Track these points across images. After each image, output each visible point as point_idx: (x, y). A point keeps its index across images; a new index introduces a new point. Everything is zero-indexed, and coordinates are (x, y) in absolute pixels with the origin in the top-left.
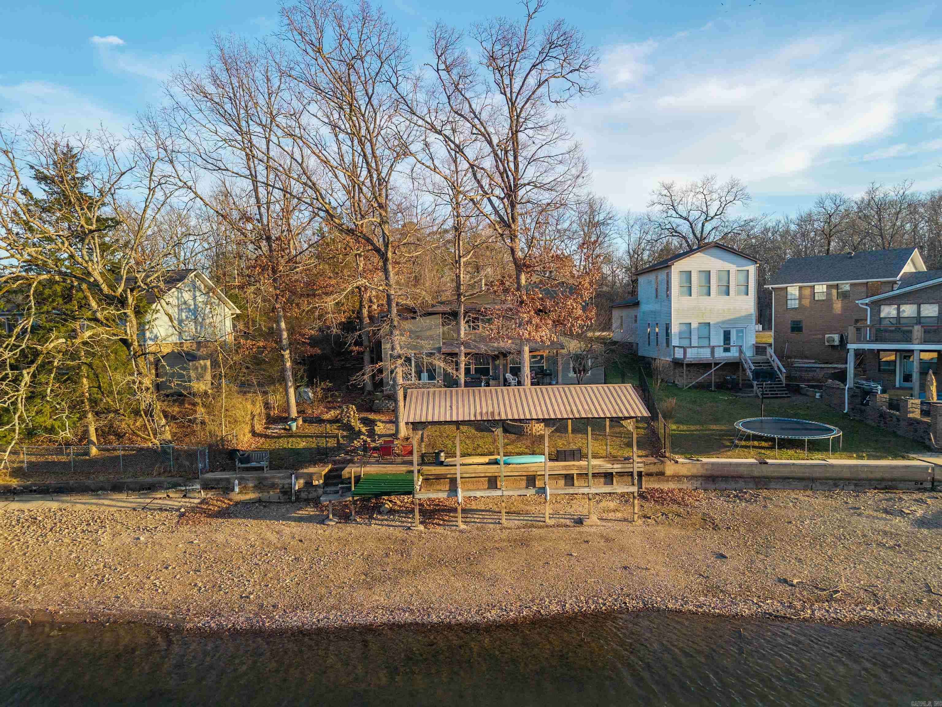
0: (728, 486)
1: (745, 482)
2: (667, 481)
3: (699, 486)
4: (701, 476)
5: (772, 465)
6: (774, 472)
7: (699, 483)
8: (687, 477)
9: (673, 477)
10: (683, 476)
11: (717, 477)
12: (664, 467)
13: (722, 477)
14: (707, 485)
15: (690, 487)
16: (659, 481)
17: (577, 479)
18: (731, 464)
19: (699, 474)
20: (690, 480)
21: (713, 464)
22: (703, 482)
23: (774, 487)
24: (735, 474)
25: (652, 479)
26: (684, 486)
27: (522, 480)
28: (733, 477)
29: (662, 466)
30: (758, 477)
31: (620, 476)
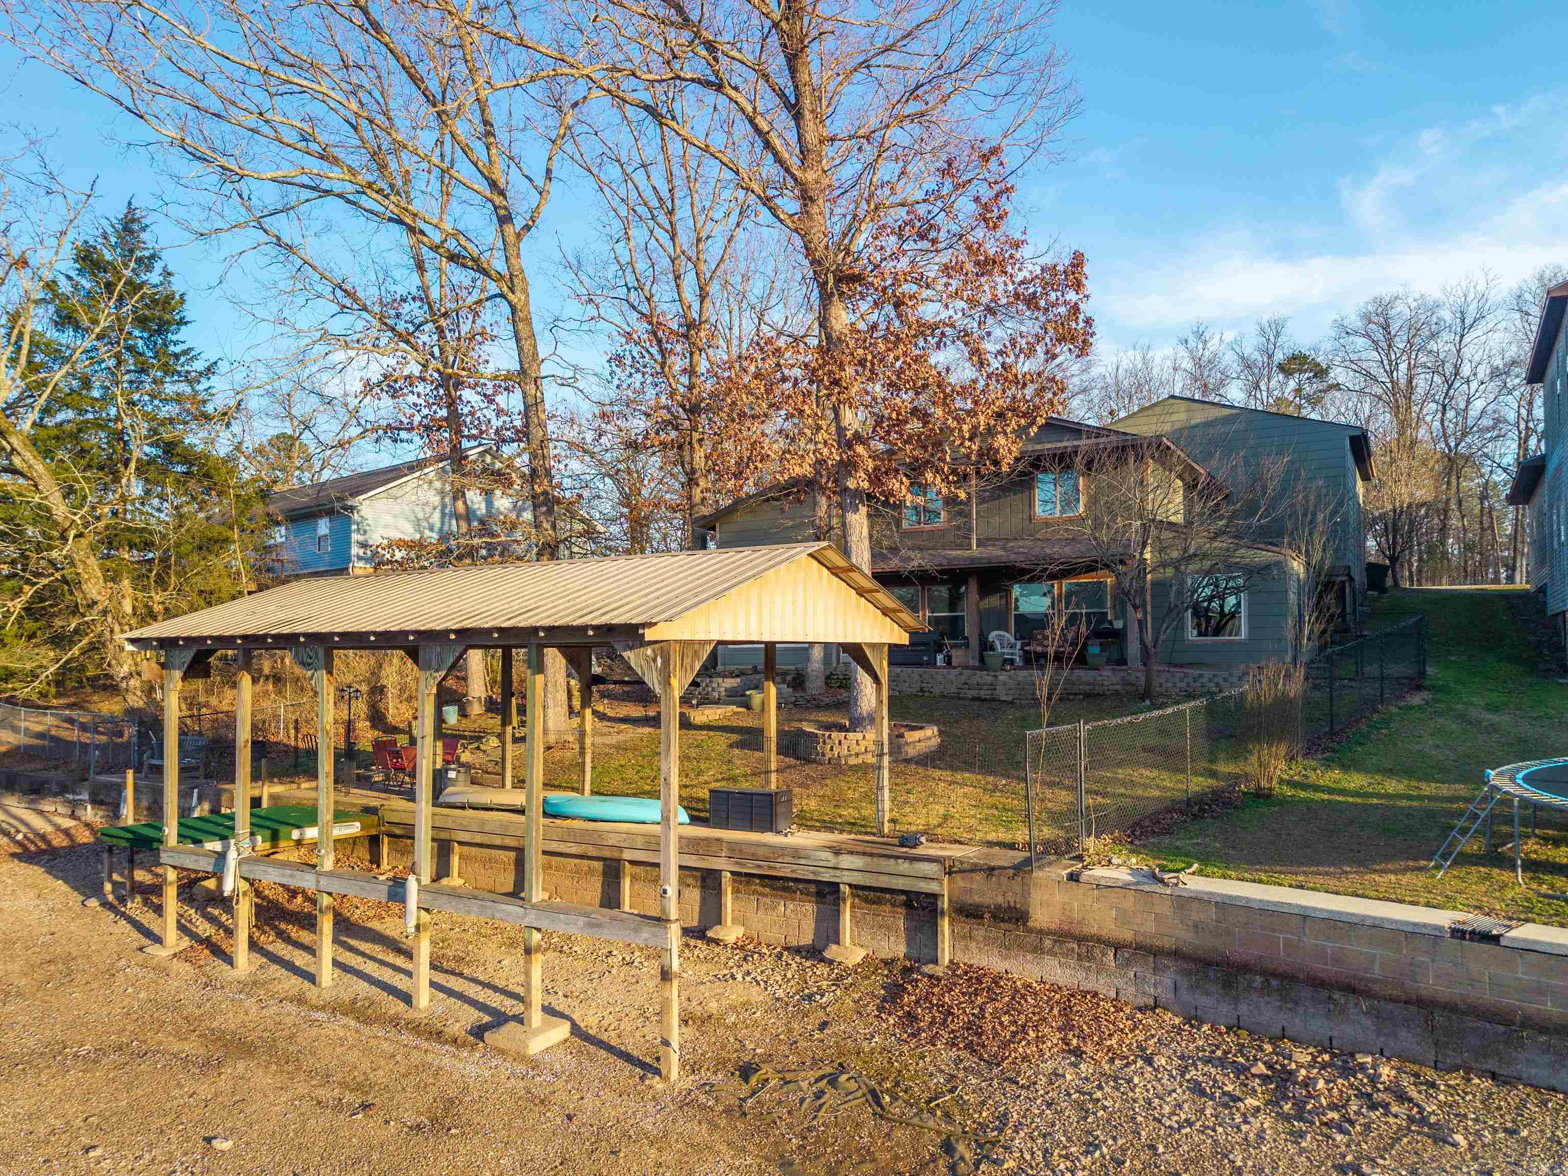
0: (1296, 1024)
1: (1377, 1015)
2: (1038, 950)
3: (1166, 996)
4: (1176, 954)
5: (1528, 950)
6: (1541, 991)
7: (1167, 980)
8: (1118, 947)
9: (1062, 936)
10: (1099, 940)
11: (1245, 968)
12: (1026, 894)
13: (1268, 974)
14: (1204, 1001)
15: (1129, 992)
16: (1006, 948)
17: (736, 891)
18: (1305, 917)
19: (1168, 943)
20: (1128, 963)
21: (1225, 905)
22: (1184, 983)
23: (1541, 1073)
24: (1329, 970)
25: (980, 933)
26: (1103, 985)
27: (591, 871)
28: (1318, 983)
29: (1016, 886)
30: (1451, 1008)
31: (867, 901)
